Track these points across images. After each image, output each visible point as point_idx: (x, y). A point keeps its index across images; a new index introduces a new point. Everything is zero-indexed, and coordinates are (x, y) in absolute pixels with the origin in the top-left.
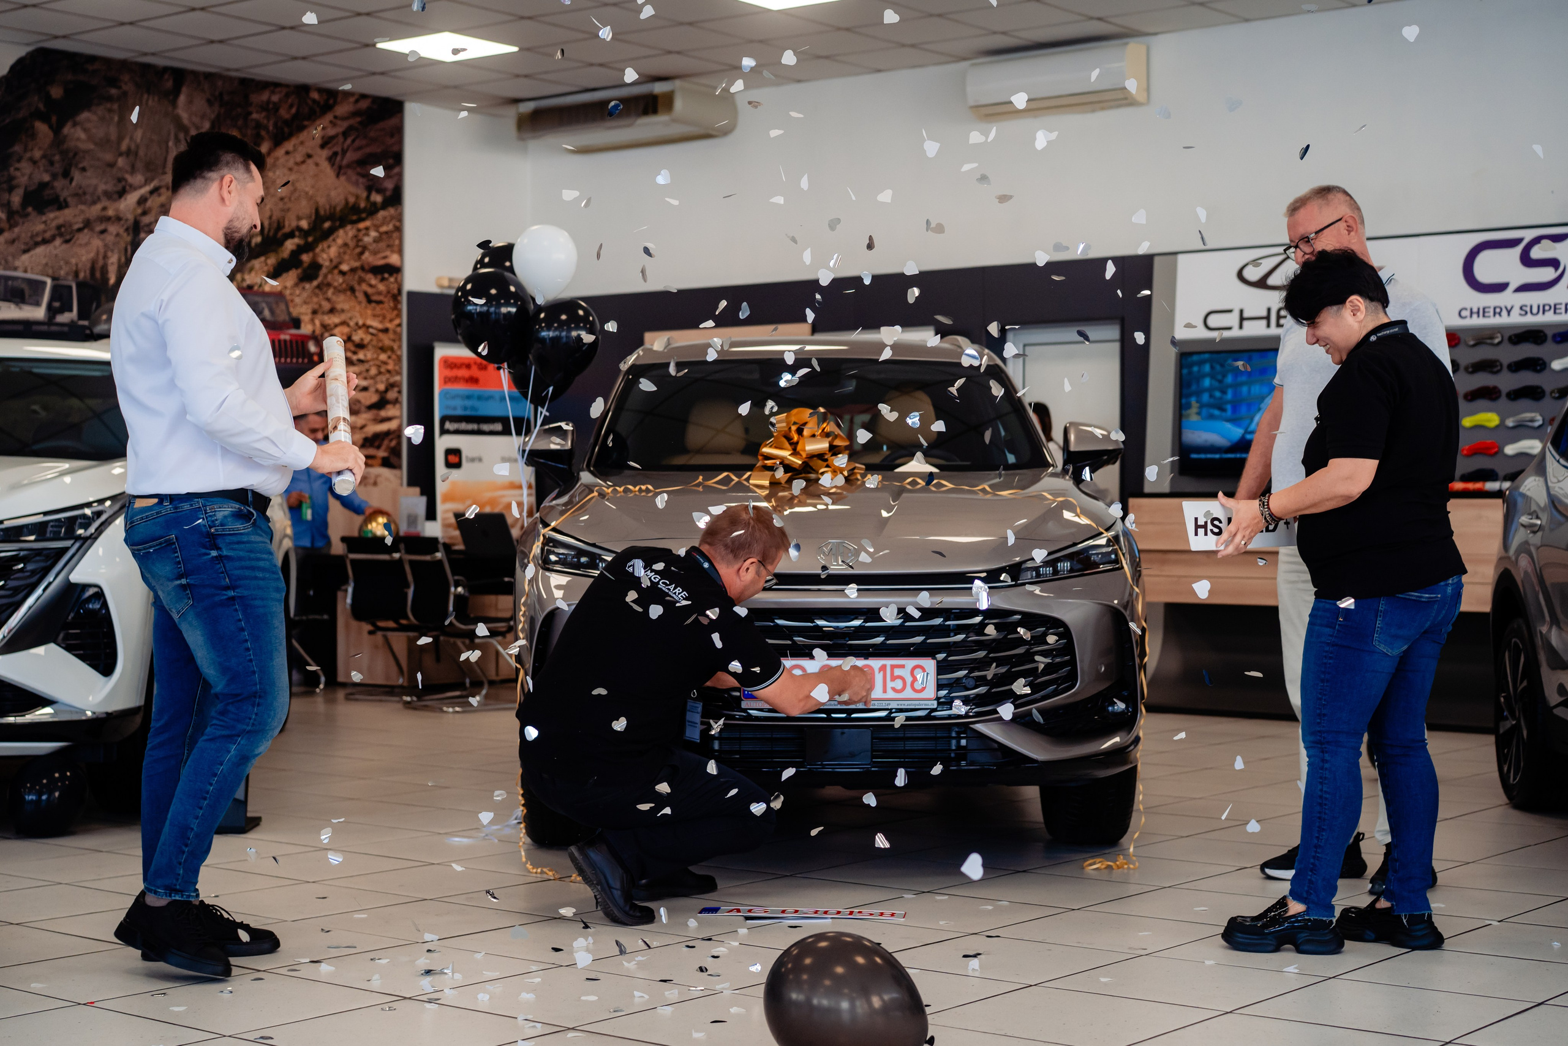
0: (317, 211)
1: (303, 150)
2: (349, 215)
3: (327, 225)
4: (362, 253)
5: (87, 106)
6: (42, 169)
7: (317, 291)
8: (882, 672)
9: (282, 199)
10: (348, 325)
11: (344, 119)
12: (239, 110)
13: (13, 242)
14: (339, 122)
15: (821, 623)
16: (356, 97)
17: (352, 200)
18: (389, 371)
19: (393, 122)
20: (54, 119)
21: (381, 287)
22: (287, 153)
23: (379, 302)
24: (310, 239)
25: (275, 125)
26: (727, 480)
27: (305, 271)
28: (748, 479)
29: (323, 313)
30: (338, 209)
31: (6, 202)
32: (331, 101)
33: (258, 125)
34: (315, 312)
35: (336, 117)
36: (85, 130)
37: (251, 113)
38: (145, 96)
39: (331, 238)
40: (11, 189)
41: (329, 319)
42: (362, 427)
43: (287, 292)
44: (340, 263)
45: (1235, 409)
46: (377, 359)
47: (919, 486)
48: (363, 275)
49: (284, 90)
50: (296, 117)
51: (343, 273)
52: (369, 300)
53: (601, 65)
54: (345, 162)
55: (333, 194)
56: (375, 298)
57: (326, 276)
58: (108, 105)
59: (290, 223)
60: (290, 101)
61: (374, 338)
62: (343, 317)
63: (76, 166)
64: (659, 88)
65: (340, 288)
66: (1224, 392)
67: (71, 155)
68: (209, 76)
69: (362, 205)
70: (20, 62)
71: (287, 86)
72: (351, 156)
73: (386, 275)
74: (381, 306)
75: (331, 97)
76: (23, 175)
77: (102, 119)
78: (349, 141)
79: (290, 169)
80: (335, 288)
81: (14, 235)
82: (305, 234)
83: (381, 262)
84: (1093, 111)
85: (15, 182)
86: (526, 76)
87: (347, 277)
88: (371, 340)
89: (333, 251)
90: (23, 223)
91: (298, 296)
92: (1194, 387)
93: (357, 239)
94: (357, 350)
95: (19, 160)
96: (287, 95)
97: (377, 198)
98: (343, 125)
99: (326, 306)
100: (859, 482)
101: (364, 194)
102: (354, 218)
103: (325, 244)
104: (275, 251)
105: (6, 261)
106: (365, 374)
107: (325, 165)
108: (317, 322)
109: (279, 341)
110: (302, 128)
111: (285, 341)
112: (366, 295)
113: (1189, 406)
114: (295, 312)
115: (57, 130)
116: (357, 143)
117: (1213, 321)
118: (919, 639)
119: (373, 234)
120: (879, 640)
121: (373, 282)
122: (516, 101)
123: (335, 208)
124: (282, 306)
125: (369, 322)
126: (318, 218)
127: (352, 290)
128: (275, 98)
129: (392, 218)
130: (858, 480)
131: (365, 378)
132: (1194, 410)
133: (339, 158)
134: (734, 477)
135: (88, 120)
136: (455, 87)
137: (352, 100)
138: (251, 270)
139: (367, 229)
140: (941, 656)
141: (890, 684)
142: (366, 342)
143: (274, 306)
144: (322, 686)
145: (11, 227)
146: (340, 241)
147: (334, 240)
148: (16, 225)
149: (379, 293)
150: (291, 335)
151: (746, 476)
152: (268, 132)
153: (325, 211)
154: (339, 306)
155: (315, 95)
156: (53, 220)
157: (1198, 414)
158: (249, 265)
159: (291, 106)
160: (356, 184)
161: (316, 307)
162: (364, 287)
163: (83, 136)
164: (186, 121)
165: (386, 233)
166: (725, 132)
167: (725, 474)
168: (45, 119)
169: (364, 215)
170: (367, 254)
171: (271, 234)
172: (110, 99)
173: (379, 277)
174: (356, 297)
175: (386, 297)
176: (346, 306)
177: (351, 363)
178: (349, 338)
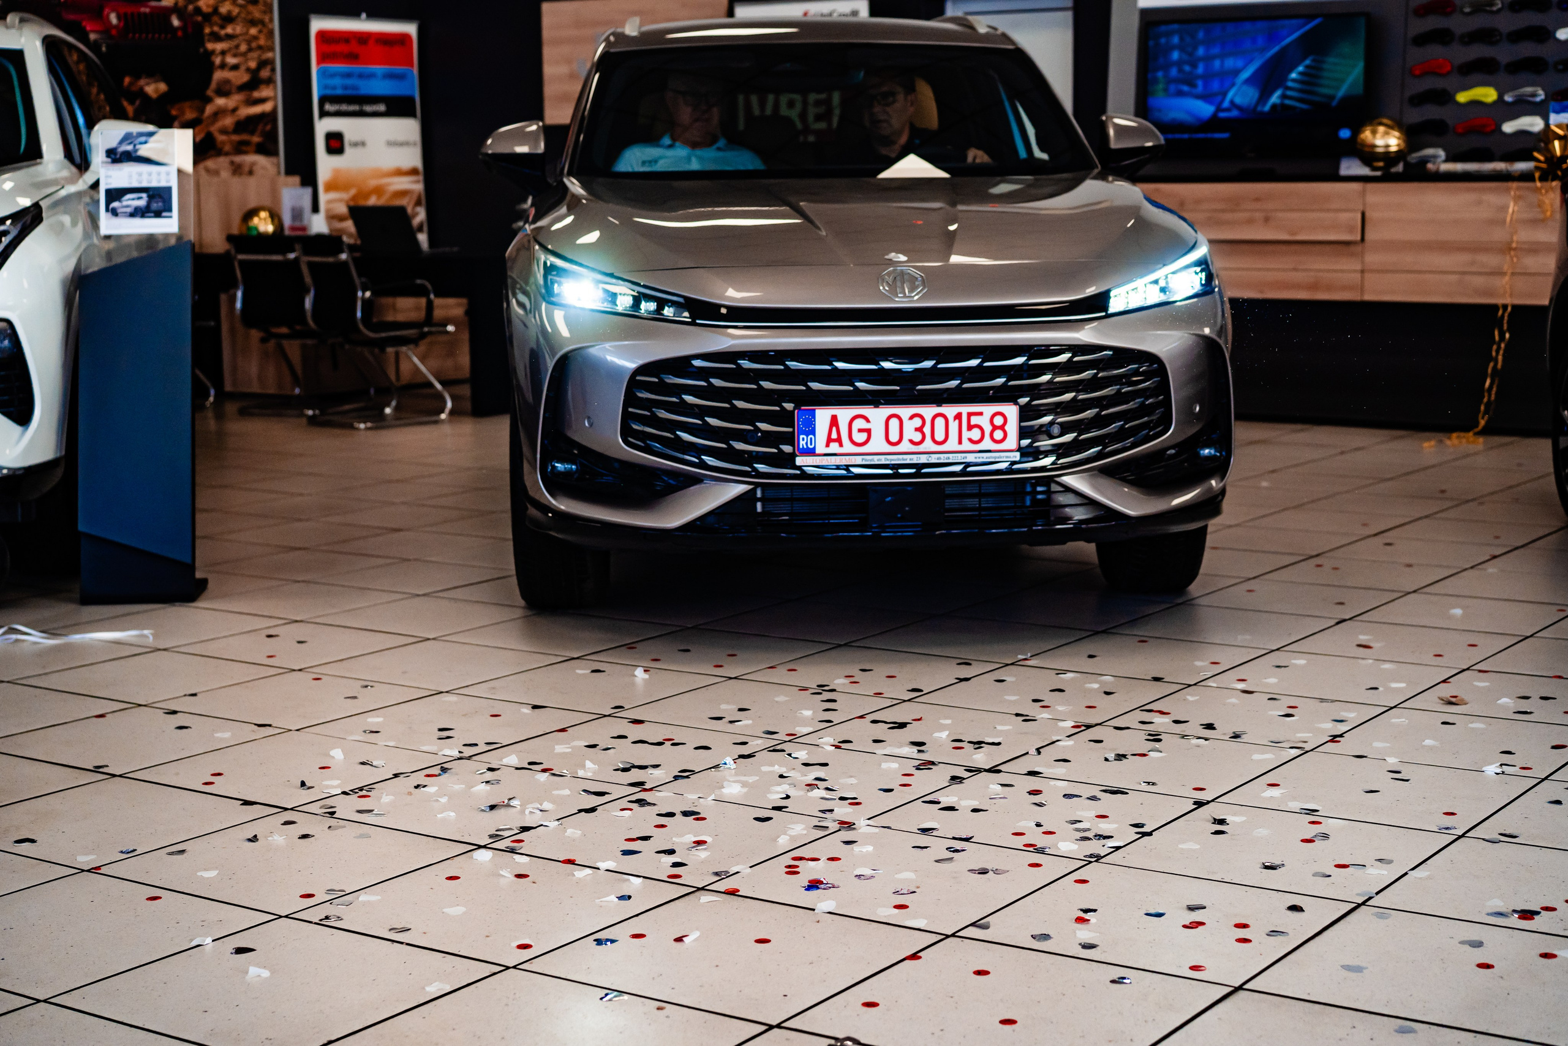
8: (957, 421)
15: (887, 365)
18: (260, 48)
42: (234, 110)
45: (1206, 85)
46: (247, 33)
61: (241, 9)
66: (1194, 66)
88: (240, 12)
92: (1160, 61)
94: (225, 23)
106: (234, 51)
109: (139, 14)
111: (145, 14)
113: (1154, 80)
118: (999, 382)
120: (954, 383)
131: (235, 56)
132: (1161, 86)
140: (1023, 401)
141: (966, 434)
142: (234, 14)
144: (211, 399)
150: (152, 8)
157: (1166, 90)
177: (217, 38)
178: (216, 11)
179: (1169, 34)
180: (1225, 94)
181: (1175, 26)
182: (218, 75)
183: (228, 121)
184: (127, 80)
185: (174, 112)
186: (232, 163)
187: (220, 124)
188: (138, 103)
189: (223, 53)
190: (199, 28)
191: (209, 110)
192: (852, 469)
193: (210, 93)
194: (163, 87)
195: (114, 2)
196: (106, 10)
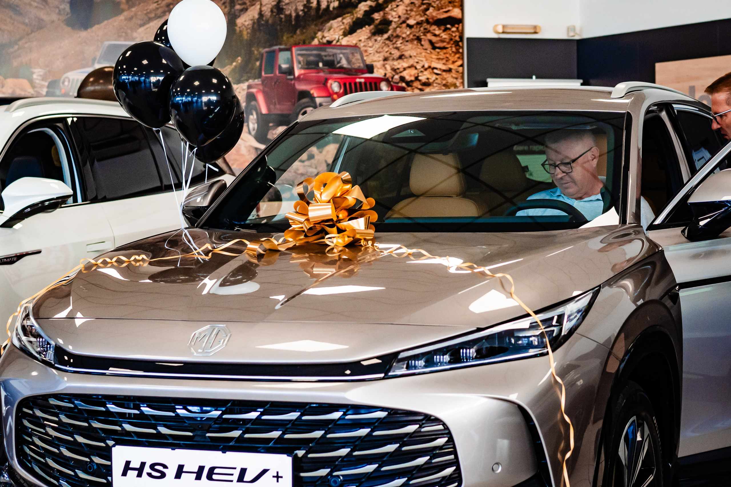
4: (427, 9)
7: (387, 42)
10: (416, 68)
13: (131, 18)
15: (182, 412)
21: (444, 36)
23: (445, 48)
27: (376, 26)
29: (393, 59)
34: (386, 59)
41: (399, 64)
43: (362, 44)
44: (408, 19)
48: (428, 27)
51: (410, 27)
52: (434, 48)
56: (437, 45)
57: (395, 29)
61: (437, 77)
62: (411, 62)
65: (407, 39)
73: (449, 26)
74: (445, 51)
80: (403, 38)
81: (132, 14)
83: (445, 15)
87: (413, 30)
88: (437, 79)
89: (401, 10)
90: (139, 4)
91: (370, 47)
94: (424, 87)
99: (397, 54)
104: (351, 13)
105: (126, 33)
108: (388, 67)
109: (355, 83)
112: (431, 42)
114: (369, 60)
118: (276, 434)
121: (437, 32)
124: (358, 56)
125: (434, 65)
127: (419, 39)
138: (330, 29)
140: (300, 453)
142: (431, 81)
143: (350, 56)
149: (443, 41)
150: (365, 78)
154: (407, 54)
158: (328, 25)
161: (387, 55)
162: (429, 36)
170: (431, 9)
173: (443, 28)
174: (422, 45)
175: (448, 43)
176: (413, 53)
178: (417, 79)
195: (336, 76)
196: (330, 82)
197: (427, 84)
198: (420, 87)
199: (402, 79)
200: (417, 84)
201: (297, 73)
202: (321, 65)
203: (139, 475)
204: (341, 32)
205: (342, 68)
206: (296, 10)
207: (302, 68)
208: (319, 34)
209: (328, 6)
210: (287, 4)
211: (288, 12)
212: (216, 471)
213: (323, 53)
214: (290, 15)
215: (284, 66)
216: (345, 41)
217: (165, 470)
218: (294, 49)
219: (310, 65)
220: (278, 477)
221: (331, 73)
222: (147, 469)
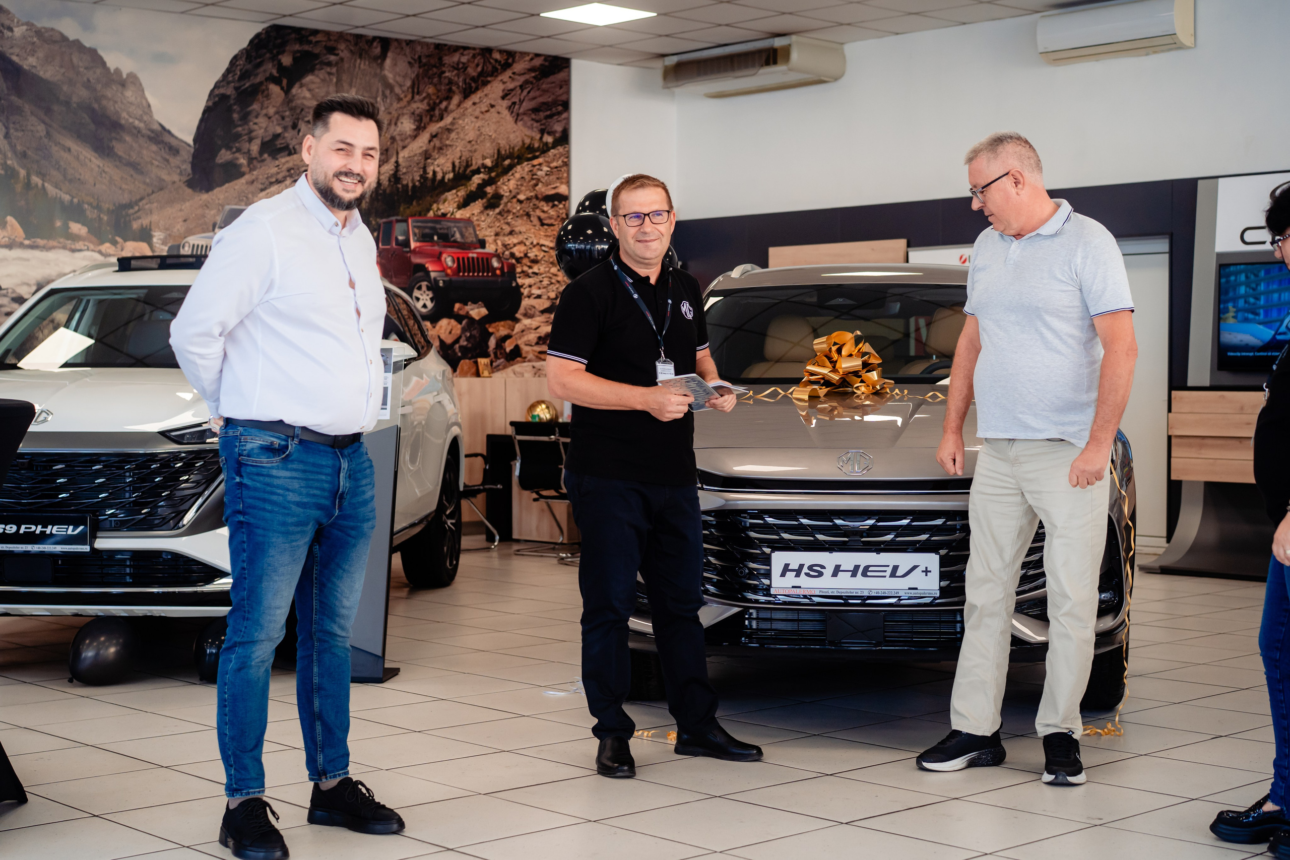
0: (499, 151)
1: (487, 101)
2: (526, 153)
3: (507, 162)
4: (536, 185)
5: (311, 70)
6: (275, 123)
7: (499, 217)
9: (470, 142)
10: (525, 245)
11: (520, 75)
12: (435, 70)
13: (253, 182)
14: (516, 77)
15: (839, 522)
16: (530, 56)
17: (527, 141)
18: (558, 282)
19: (561, 75)
20: (285, 82)
21: (552, 212)
22: (474, 104)
23: (552, 225)
24: (493, 174)
25: (465, 81)
26: (774, 395)
27: (489, 200)
28: (791, 394)
29: (504, 235)
30: (516, 149)
31: (246, 151)
32: (510, 61)
33: (451, 82)
34: (497, 234)
35: (514, 73)
36: (309, 90)
37: (444, 72)
38: (358, 61)
39: (510, 173)
40: (250, 140)
41: (509, 239)
42: (537, 328)
43: (475, 218)
44: (518, 194)
45: (1266, 313)
46: (548, 272)
47: (939, 399)
48: (537, 202)
49: (472, 52)
50: (481, 74)
51: (520, 202)
52: (543, 224)
53: (727, 25)
54: (521, 110)
55: (512, 136)
56: (545, 222)
57: (506, 204)
58: (328, 69)
59: (477, 162)
60: (476, 61)
61: (545, 254)
62: (521, 238)
63: (303, 120)
64: (778, 43)
65: (518, 214)
66: (1257, 299)
67: (298, 111)
68: (409, 43)
69: (536, 145)
70: (258, 36)
71: (474, 49)
72: (527, 105)
73: (556, 203)
74: (552, 228)
75: (510, 57)
76: (261, 128)
77: (323, 80)
78: (525, 92)
79: (477, 118)
80: (514, 213)
81: (254, 177)
82: (490, 170)
83: (553, 192)
84: (1147, 54)
85: (254, 134)
86: (667, 36)
87: (523, 205)
88: (544, 256)
89: (512, 184)
90: (261, 167)
91: (483, 221)
92: (1231, 294)
93: (532, 173)
94: (532, 265)
95: (257, 117)
96: (474, 56)
97: (549, 139)
98: (521, 80)
99: (507, 229)
100: (888, 396)
101: (538, 136)
102: (530, 156)
103: (505, 178)
104: (465, 185)
106: (538, 285)
107: (506, 113)
108: (499, 243)
109: (468, 258)
110: (486, 83)
111: (473, 258)
112: (540, 219)
113: (1227, 311)
114: (481, 235)
115: (287, 91)
116: (532, 94)
117: (1248, 237)
118: (924, 537)
119: (545, 169)
120: (889, 537)
121: (545, 209)
122: (663, 56)
123: (513, 148)
124: (471, 230)
125: (542, 242)
126: (500, 157)
127: (528, 215)
128: (464, 59)
129: (561, 155)
130: (888, 393)
131: (539, 288)
132: (1231, 314)
133: (517, 107)
134: (780, 391)
135: (313, 83)
136: (610, 46)
137: (528, 58)
138: (445, 201)
139: (540, 164)
140: (943, 552)
142: (539, 258)
143: (464, 230)
145: (251, 170)
146: (518, 176)
147: (513, 174)
148: (254, 169)
149: (550, 218)
150: (478, 253)
151: (791, 391)
152: (458, 87)
153: (506, 151)
154: (517, 229)
155: (497, 56)
156: (284, 164)
157: (1234, 317)
158: (443, 197)
159: (477, 65)
160: (531, 128)
161: (498, 230)
162: (538, 213)
163: (308, 95)
164: (391, 81)
165: (556, 167)
166: (836, 79)
167: (773, 389)
168: (277, 81)
169: (537, 154)
170: (540, 185)
171: (461, 171)
172: (329, 64)
173: (551, 204)
174: (531, 221)
175: (556, 220)
176: (523, 229)
177: (527, 275)
178: (526, 255)
179: (1237, 274)
180: (1282, 321)
181: (1242, 267)
182: (525, 303)
183: (532, 337)
184: (457, 306)
185: (491, 330)
186: (534, 367)
187: (525, 339)
188: (464, 322)
189: (530, 286)
190: (512, 268)
191: (518, 327)
192: (814, 598)
193: (518, 315)
194: (484, 311)
195: (449, 250)
196: (444, 256)
197: (535, 261)
198: (529, 264)
199: (512, 255)
200: (525, 261)
201: (413, 245)
202: (436, 238)
203: (798, 575)
204: (455, 205)
205: (455, 241)
206: (413, 180)
207: (417, 241)
208: (435, 206)
209: (443, 178)
210: (404, 174)
211: (405, 182)
212: (871, 569)
213: (438, 226)
214: (407, 185)
215: (400, 238)
216: (459, 215)
217: (822, 570)
218: (410, 221)
219: (425, 238)
220: (926, 571)
221: (445, 246)
222: (805, 570)
